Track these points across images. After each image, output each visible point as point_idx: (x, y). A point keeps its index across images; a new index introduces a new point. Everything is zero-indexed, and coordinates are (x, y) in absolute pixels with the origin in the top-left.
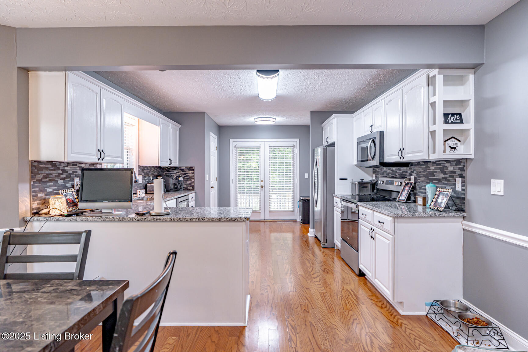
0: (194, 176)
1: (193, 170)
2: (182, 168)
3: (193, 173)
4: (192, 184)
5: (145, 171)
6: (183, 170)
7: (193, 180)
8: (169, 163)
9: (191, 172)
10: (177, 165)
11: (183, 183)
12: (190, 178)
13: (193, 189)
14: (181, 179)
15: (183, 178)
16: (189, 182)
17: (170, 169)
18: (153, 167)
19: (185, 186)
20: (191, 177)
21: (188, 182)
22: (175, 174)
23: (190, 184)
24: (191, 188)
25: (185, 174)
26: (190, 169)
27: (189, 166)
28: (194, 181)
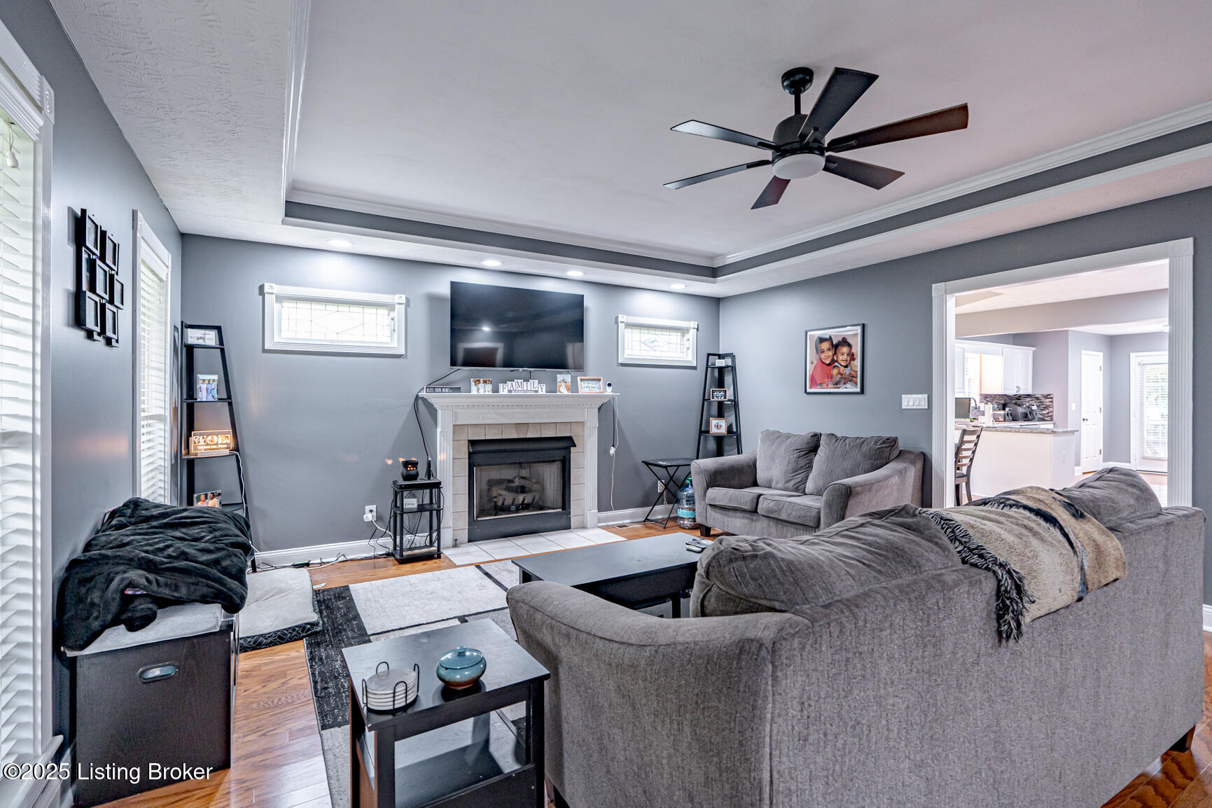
0: (1052, 405)
1: (1052, 398)
2: (1037, 396)
3: (1051, 402)
4: (1050, 414)
5: (988, 399)
6: (1037, 398)
7: (1051, 409)
8: (1016, 389)
9: (1048, 400)
10: (1030, 392)
11: (1038, 413)
12: (1046, 407)
13: (1052, 420)
14: (1034, 408)
15: (1038, 406)
16: (1047, 411)
17: (1020, 396)
18: (999, 395)
19: (1041, 416)
20: (1049, 406)
21: (1044, 412)
22: (1027, 402)
23: (1048, 414)
24: (1049, 419)
25: (1041, 402)
26: (1046, 397)
27: (1046, 393)
28: (1052, 412)
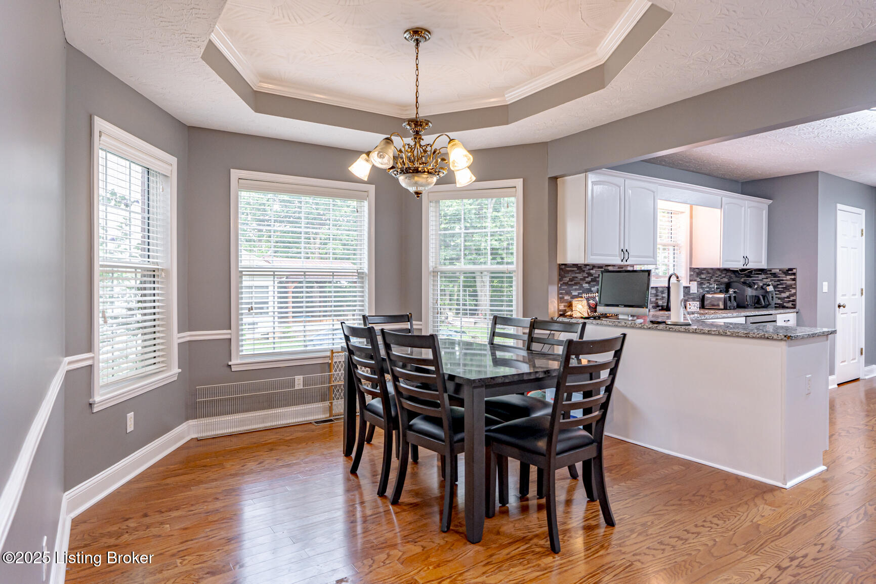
0: (795, 284)
1: (794, 274)
2: (773, 271)
3: (794, 280)
4: (792, 298)
5: (703, 276)
6: (774, 275)
7: (793, 291)
8: (742, 261)
9: (789, 277)
10: (763, 265)
11: (775, 296)
12: (787, 288)
13: (794, 307)
14: (770, 288)
15: (775, 287)
16: (787, 294)
17: (751, 272)
18: (719, 269)
19: (779, 302)
20: (791, 286)
21: (784, 295)
22: (760, 280)
23: (788, 297)
24: (790, 305)
25: (779, 281)
26: (789, 272)
27: (786, 267)
28: (795, 294)
